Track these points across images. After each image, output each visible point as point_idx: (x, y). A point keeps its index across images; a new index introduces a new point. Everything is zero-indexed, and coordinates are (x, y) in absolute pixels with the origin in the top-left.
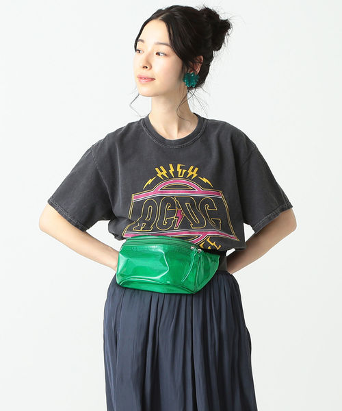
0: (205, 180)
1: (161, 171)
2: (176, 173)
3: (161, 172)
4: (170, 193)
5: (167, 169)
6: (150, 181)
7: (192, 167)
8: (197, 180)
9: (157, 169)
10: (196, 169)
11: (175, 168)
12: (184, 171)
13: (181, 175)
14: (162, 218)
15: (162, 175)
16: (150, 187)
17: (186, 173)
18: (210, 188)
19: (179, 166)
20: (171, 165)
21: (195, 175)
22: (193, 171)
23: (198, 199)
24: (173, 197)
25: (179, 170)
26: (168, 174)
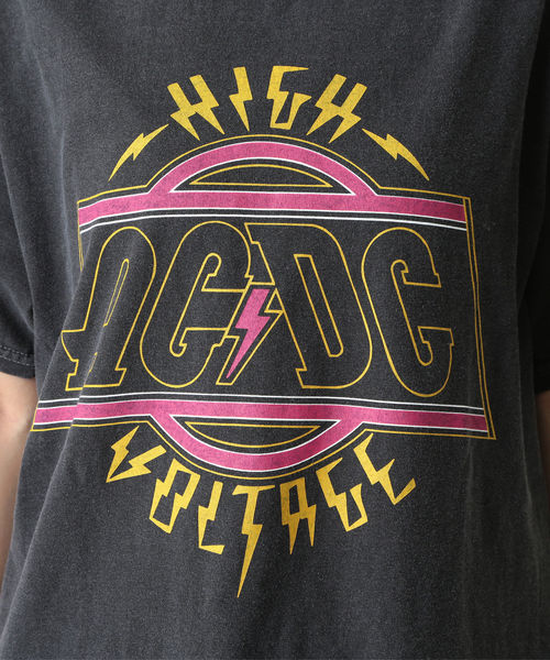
0: (392, 146)
1: (194, 98)
2: (260, 107)
3: (193, 105)
4: (223, 205)
5: (224, 88)
6: (139, 145)
7: (338, 81)
8: (355, 148)
9: (175, 90)
10: (359, 91)
11: (259, 83)
12: (300, 99)
13: (283, 117)
14: (165, 323)
15: (196, 120)
16: (139, 172)
17: (310, 112)
18: (425, 185)
19: (278, 72)
20: (240, 74)
21: (350, 121)
22: (339, 100)
23: (354, 233)
24: (239, 223)
25: (277, 96)
26: (225, 111)
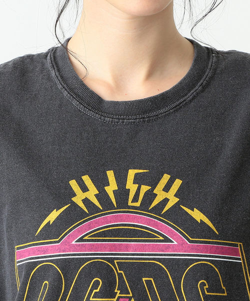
0: (197, 215)
1: (84, 189)
2: (122, 193)
3: (84, 193)
4: (103, 250)
5: (101, 183)
6: (54, 216)
7: (166, 178)
8: (177, 217)
9: (73, 184)
10: (178, 183)
11: (121, 180)
12: (145, 188)
13: (135, 199)
15: (86, 201)
16: (54, 232)
17: (150, 196)
18: (216, 237)
19: (132, 173)
20: (110, 174)
21: (173, 201)
22: (167, 189)
23: (177, 266)
24: (111, 260)
25: (131, 187)
26: (102, 196)
